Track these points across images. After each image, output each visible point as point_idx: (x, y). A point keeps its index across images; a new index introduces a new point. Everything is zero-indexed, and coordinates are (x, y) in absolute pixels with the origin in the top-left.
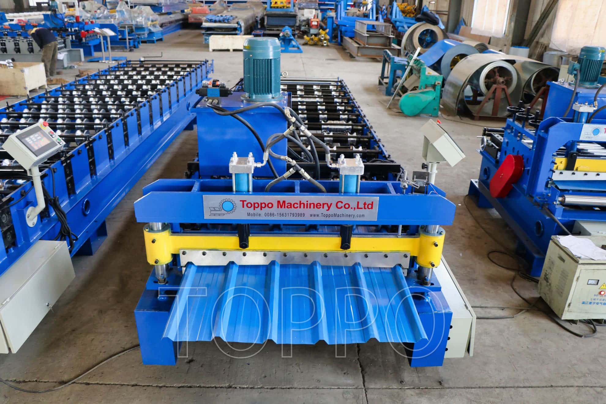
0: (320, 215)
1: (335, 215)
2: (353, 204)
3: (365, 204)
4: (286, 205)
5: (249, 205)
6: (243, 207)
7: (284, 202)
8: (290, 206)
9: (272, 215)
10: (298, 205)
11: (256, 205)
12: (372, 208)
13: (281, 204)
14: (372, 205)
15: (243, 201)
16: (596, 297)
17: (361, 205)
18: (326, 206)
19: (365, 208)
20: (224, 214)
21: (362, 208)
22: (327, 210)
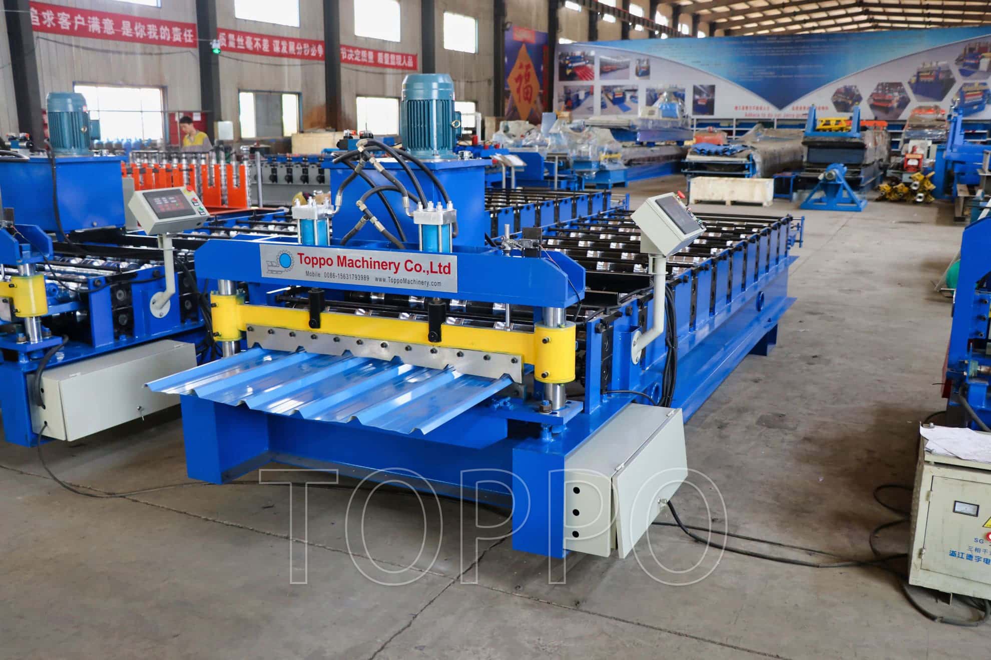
0: (387, 279)
1: (405, 281)
2: (426, 266)
3: (440, 266)
4: (348, 262)
5: (307, 260)
6: (301, 263)
7: (345, 257)
8: (352, 264)
9: (332, 275)
10: (361, 264)
11: (315, 261)
12: (449, 272)
13: (342, 261)
14: (449, 267)
15: (301, 254)
16: (978, 545)
17: (436, 268)
18: (392, 265)
19: (441, 273)
20: (282, 272)
21: (436, 272)
22: (395, 273)
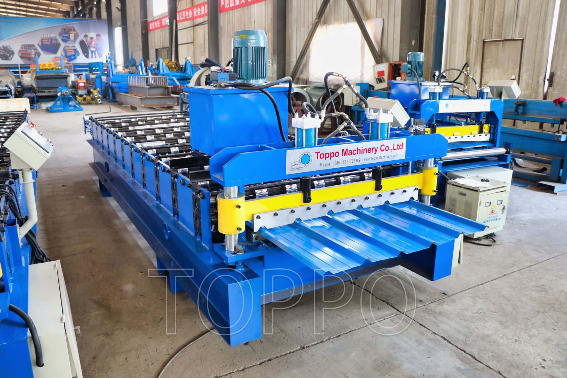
0: (370, 158)
1: (380, 157)
2: (391, 147)
3: (398, 145)
4: (348, 152)
5: (322, 156)
6: (317, 158)
7: (347, 150)
8: (352, 153)
9: (338, 163)
10: (356, 152)
11: (327, 155)
12: (402, 148)
13: (345, 152)
14: (402, 145)
15: (317, 153)
16: (490, 216)
17: (396, 147)
18: (374, 150)
19: (398, 149)
20: (302, 168)
21: (396, 149)
22: (375, 154)
